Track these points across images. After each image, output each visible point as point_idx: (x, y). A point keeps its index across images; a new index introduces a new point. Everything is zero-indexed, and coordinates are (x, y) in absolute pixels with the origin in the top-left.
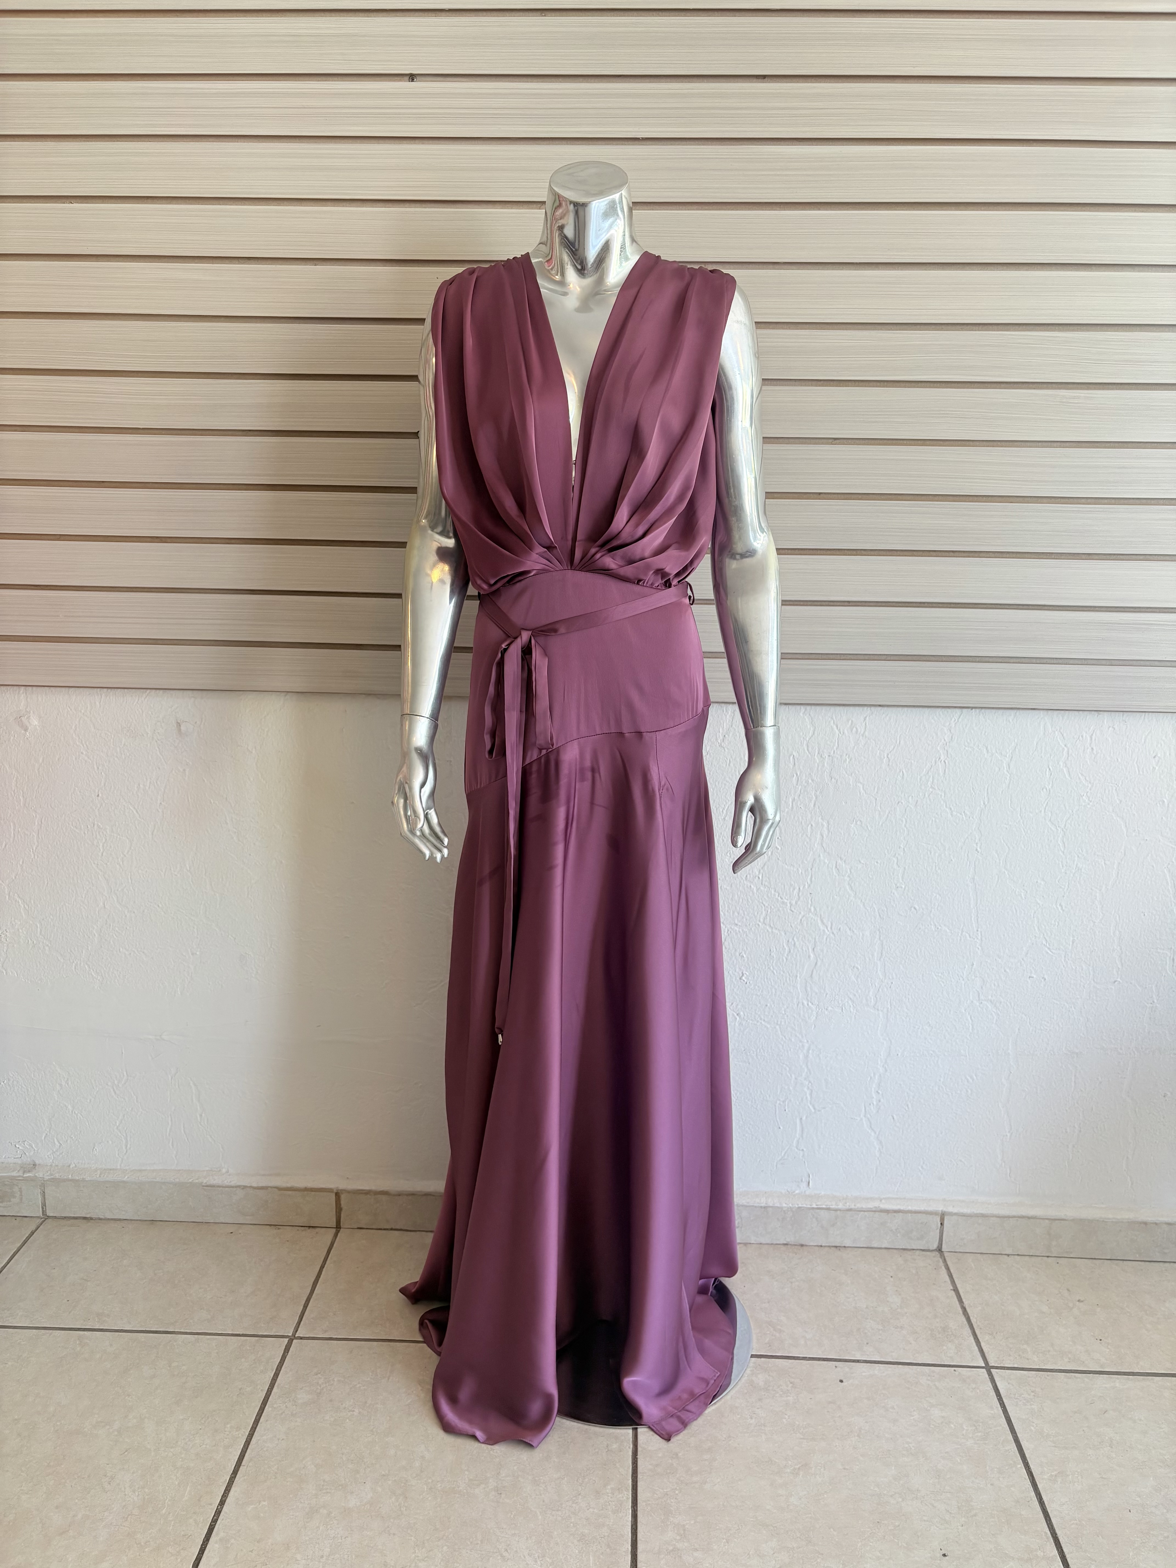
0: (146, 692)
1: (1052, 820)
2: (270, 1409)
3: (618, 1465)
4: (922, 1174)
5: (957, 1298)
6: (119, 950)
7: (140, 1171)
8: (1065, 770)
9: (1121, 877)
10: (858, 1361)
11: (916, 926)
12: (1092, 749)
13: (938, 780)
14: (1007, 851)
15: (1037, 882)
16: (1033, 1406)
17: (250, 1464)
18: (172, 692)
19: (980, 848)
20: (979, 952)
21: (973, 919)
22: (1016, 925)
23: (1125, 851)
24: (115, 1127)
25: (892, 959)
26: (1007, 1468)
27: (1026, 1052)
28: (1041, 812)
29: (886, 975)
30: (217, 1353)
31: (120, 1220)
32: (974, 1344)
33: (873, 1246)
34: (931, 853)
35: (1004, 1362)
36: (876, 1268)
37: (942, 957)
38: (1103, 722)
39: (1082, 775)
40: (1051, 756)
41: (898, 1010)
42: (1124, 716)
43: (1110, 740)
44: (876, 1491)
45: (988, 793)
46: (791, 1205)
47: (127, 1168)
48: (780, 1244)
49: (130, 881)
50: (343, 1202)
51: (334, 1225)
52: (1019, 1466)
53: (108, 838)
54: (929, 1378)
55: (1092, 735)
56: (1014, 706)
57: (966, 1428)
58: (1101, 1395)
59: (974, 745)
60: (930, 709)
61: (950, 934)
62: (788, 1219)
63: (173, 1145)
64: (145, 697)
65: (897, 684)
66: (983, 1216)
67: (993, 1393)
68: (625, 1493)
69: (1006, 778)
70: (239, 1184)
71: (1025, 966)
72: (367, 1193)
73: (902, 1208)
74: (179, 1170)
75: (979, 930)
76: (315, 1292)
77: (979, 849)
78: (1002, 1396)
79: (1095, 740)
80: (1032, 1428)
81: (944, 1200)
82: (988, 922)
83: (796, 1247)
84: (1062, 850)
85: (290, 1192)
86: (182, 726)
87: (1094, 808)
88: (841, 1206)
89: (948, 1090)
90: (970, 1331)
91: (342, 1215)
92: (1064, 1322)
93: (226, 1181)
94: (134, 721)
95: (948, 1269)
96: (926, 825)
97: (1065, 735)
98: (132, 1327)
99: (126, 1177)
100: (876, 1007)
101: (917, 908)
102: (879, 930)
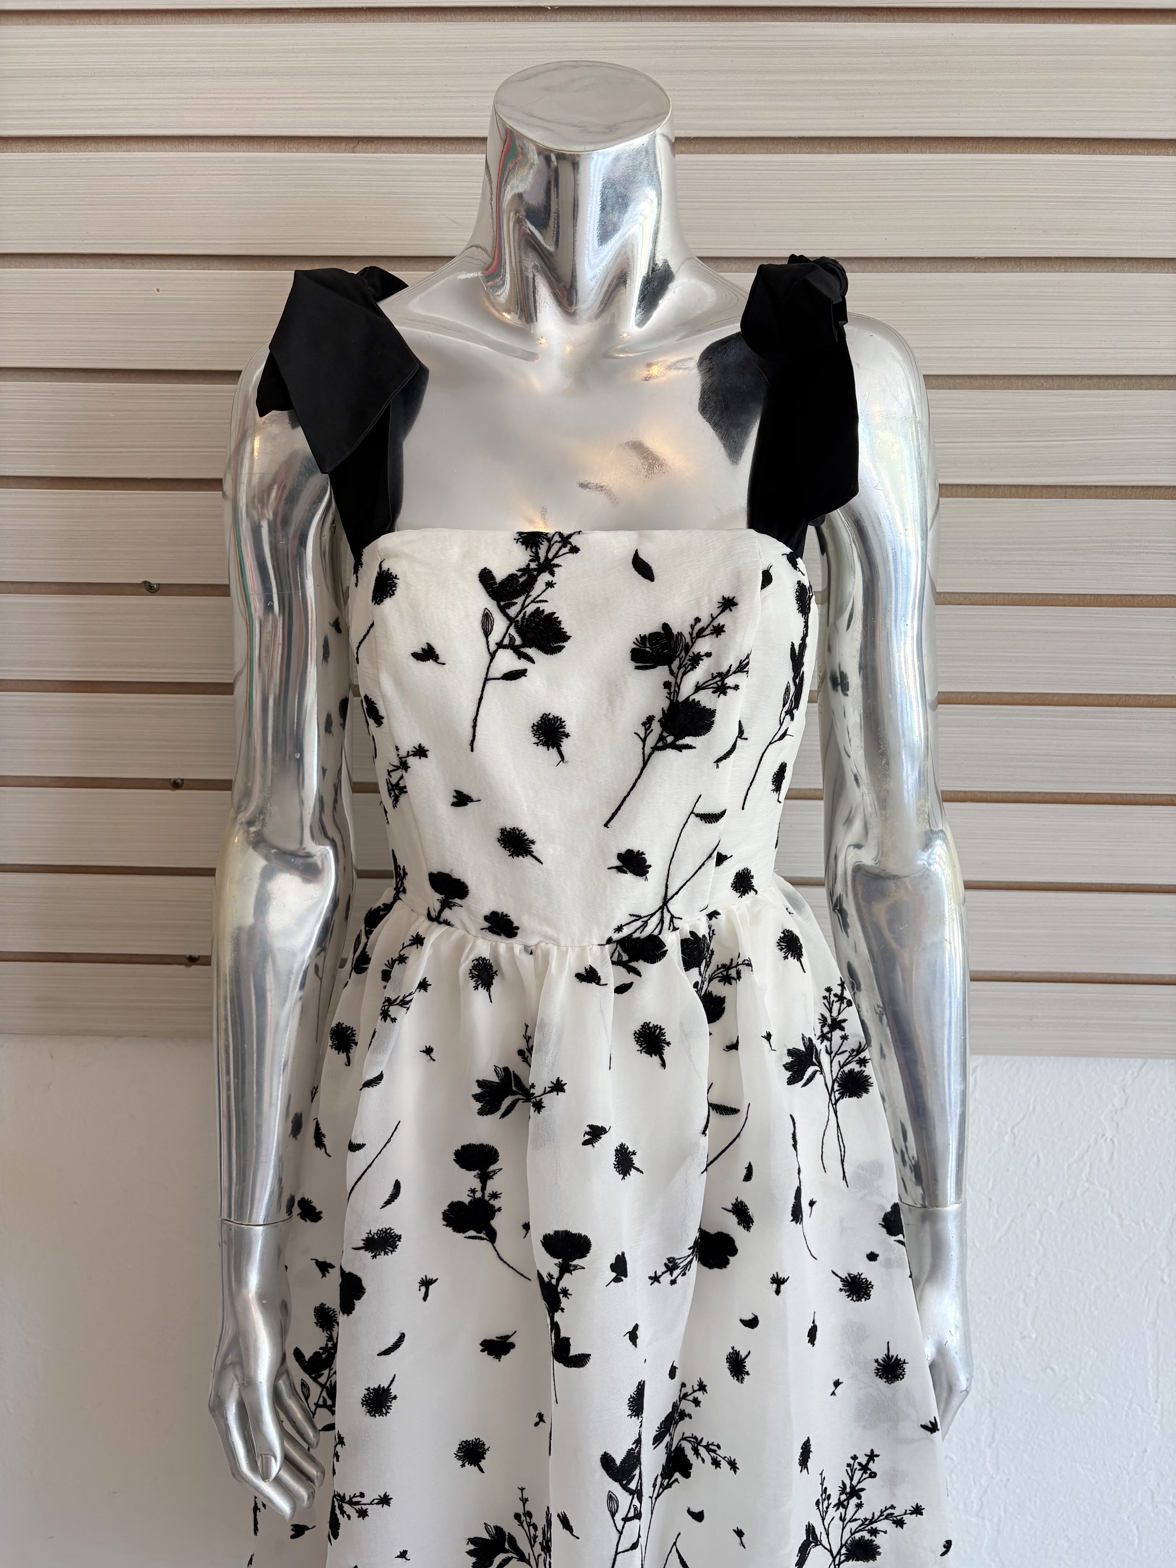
100: (980, 1515)
101: (1056, 1368)
102: (990, 1402)
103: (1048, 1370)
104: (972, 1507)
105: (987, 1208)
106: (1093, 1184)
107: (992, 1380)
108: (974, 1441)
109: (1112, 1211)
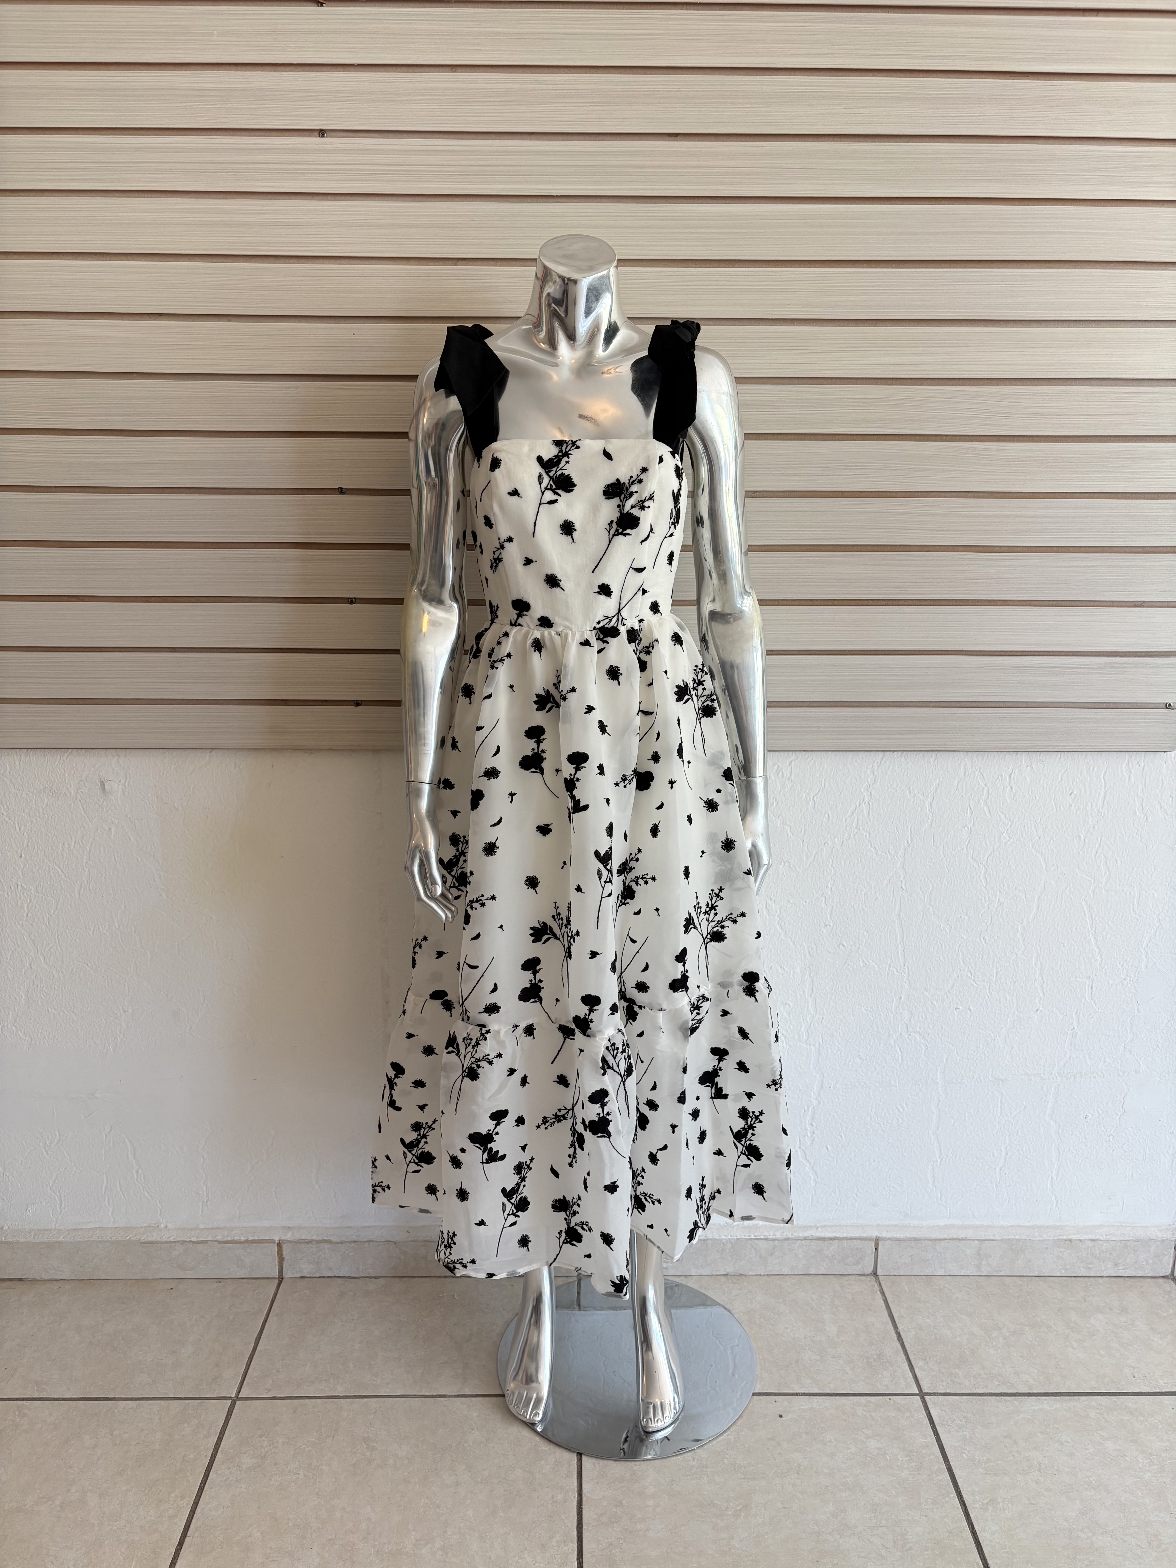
0: (67, 751)
1: (974, 857)
2: (215, 1475)
3: (563, 1516)
4: (856, 1201)
5: (892, 1324)
6: (48, 1010)
7: (76, 1230)
8: (985, 808)
9: (1041, 910)
10: (797, 1394)
11: (845, 963)
12: (1011, 787)
13: (862, 821)
14: (931, 889)
15: (961, 917)
16: (965, 1433)
17: (196, 1535)
18: (94, 751)
19: (905, 886)
20: (906, 986)
21: (899, 954)
22: (942, 959)
23: (1044, 886)
24: (49, 1187)
25: (822, 995)
26: (940, 1498)
27: (954, 1080)
28: (963, 849)
29: (816, 1010)
30: (160, 1419)
31: (56, 1280)
32: (909, 1369)
33: (810, 1273)
34: (857, 892)
35: (937, 1388)
36: (814, 1296)
37: (871, 992)
38: (1021, 761)
39: (1002, 813)
40: (971, 795)
41: (829, 1044)
42: (1042, 755)
43: (1028, 779)
44: (814, 1529)
45: (911, 833)
46: (730, 1237)
47: (62, 1228)
48: (720, 1275)
49: (57, 940)
50: (284, 1253)
51: (277, 1275)
52: (953, 1495)
53: (32, 900)
54: (865, 1409)
55: (1011, 774)
56: (934, 749)
57: (901, 1459)
58: (1030, 1417)
59: (897, 786)
60: (853, 753)
61: (878, 970)
62: (728, 1250)
63: (109, 1204)
64: (66, 756)
65: (821, 729)
66: (916, 1239)
67: (927, 1421)
68: (571, 1545)
69: (929, 818)
70: (178, 1239)
71: (951, 998)
72: (310, 1242)
73: (838, 1235)
74: (116, 1228)
75: (906, 965)
76: (257, 1349)
77: (903, 887)
78: (936, 1423)
79: (1014, 779)
80: (965, 1456)
81: (878, 1225)
82: (914, 957)
83: (736, 1277)
84: (985, 885)
85: (230, 1245)
86: (106, 785)
87: (1014, 845)
88: (778, 1236)
89: (879, 1119)
90: (904, 1357)
91: (284, 1265)
92: (994, 1344)
93: (164, 1237)
94: (57, 781)
95: (883, 1293)
96: (852, 864)
97: (985, 775)
98: (72, 1395)
99: (62, 1237)
100: (808, 1042)
101: (846, 945)
102: (809, 967)
103: (841, 946)
104: (803, 1036)
105: (802, 846)
106: (860, 830)
107: (810, 953)
108: (801, 993)
109: (871, 846)
